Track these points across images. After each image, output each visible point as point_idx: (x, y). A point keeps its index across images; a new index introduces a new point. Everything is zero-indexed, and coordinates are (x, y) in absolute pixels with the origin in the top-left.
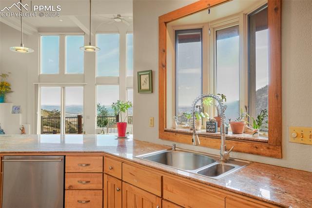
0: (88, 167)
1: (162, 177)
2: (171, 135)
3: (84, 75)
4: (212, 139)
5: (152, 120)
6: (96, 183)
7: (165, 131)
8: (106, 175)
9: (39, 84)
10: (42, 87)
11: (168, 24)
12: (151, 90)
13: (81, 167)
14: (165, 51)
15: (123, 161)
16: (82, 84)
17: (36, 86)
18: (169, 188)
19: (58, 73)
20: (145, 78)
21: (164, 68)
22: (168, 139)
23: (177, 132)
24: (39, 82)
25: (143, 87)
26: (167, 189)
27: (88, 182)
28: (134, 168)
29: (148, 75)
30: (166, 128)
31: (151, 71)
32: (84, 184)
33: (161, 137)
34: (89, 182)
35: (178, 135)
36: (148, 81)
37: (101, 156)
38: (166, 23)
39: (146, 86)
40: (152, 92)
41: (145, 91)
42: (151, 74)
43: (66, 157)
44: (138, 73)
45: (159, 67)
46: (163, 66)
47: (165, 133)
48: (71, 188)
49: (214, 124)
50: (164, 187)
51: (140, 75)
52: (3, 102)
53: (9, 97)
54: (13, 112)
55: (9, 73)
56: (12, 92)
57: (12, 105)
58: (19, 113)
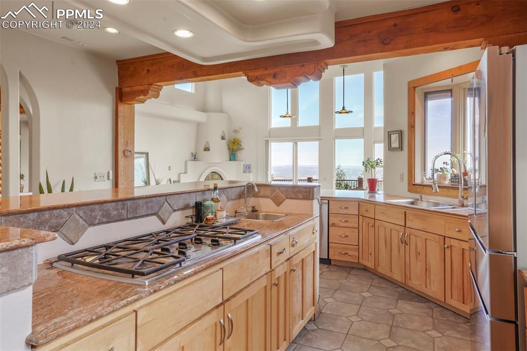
0: (346, 210)
1: (405, 212)
2: (419, 189)
3: (319, 127)
4: (454, 190)
5: (402, 176)
6: (353, 222)
7: (414, 185)
8: (361, 217)
9: (269, 139)
10: (272, 143)
11: (416, 88)
12: (401, 147)
13: (341, 210)
14: (413, 113)
15: (376, 204)
16: (317, 138)
17: (267, 142)
18: (410, 218)
19: (290, 126)
20: (395, 137)
21: (413, 129)
22: (416, 192)
23: (424, 186)
24: (270, 137)
25: (393, 146)
26: (409, 219)
27: (346, 221)
28: (384, 209)
29: (398, 135)
30: (414, 182)
31: (401, 131)
32: (343, 222)
33: (410, 191)
34: (348, 221)
35: (425, 188)
36: (398, 140)
37: (357, 201)
38: (414, 88)
39: (395, 144)
40: (402, 150)
41: (395, 149)
42: (401, 133)
43: (330, 201)
44: (388, 132)
45: (408, 128)
46: (412, 127)
47: (413, 187)
48: (333, 225)
49: (458, 178)
50: (407, 218)
51: (390, 135)
52: (235, 160)
53: (240, 155)
54: (244, 172)
55: (240, 128)
56: (243, 149)
57: (243, 163)
58: (249, 172)
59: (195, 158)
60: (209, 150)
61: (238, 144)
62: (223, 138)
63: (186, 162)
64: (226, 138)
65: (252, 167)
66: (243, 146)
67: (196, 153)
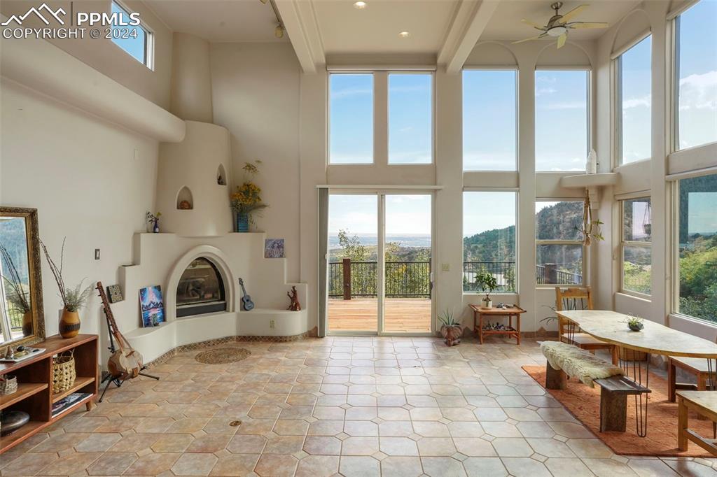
9: (329, 187)
10: (336, 196)
17: (324, 194)
24: (331, 183)
52: (246, 230)
53: (257, 218)
54: (269, 255)
55: (258, 162)
56: (264, 206)
57: (264, 237)
58: (281, 256)
59: (156, 226)
60: (190, 207)
61: (254, 194)
62: (221, 181)
63: (136, 236)
64: (227, 181)
65: (286, 244)
66: (264, 200)
67: (159, 214)
